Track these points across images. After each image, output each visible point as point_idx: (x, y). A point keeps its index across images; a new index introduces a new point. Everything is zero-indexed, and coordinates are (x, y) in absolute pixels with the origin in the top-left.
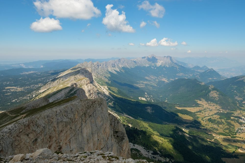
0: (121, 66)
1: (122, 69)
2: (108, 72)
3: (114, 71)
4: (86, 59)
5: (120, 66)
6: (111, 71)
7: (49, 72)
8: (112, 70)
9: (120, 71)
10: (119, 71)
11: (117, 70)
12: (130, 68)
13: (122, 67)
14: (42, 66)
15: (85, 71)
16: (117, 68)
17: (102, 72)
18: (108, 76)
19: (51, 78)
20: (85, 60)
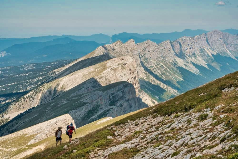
0: (210, 52)
1: (213, 62)
2: (177, 67)
3: (191, 66)
4: (115, 35)
5: (207, 51)
6: (184, 67)
7: (23, 68)
8: (187, 64)
9: (208, 65)
10: (206, 67)
11: (199, 63)
12: (236, 57)
13: (213, 55)
14: (5, 52)
15: (119, 64)
16: (200, 59)
17: (159, 69)
18: (175, 78)
19: (31, 84)
20: (113, 36)
